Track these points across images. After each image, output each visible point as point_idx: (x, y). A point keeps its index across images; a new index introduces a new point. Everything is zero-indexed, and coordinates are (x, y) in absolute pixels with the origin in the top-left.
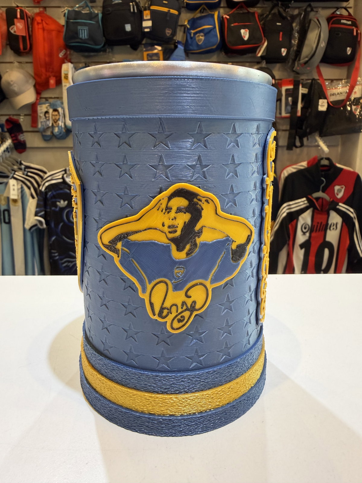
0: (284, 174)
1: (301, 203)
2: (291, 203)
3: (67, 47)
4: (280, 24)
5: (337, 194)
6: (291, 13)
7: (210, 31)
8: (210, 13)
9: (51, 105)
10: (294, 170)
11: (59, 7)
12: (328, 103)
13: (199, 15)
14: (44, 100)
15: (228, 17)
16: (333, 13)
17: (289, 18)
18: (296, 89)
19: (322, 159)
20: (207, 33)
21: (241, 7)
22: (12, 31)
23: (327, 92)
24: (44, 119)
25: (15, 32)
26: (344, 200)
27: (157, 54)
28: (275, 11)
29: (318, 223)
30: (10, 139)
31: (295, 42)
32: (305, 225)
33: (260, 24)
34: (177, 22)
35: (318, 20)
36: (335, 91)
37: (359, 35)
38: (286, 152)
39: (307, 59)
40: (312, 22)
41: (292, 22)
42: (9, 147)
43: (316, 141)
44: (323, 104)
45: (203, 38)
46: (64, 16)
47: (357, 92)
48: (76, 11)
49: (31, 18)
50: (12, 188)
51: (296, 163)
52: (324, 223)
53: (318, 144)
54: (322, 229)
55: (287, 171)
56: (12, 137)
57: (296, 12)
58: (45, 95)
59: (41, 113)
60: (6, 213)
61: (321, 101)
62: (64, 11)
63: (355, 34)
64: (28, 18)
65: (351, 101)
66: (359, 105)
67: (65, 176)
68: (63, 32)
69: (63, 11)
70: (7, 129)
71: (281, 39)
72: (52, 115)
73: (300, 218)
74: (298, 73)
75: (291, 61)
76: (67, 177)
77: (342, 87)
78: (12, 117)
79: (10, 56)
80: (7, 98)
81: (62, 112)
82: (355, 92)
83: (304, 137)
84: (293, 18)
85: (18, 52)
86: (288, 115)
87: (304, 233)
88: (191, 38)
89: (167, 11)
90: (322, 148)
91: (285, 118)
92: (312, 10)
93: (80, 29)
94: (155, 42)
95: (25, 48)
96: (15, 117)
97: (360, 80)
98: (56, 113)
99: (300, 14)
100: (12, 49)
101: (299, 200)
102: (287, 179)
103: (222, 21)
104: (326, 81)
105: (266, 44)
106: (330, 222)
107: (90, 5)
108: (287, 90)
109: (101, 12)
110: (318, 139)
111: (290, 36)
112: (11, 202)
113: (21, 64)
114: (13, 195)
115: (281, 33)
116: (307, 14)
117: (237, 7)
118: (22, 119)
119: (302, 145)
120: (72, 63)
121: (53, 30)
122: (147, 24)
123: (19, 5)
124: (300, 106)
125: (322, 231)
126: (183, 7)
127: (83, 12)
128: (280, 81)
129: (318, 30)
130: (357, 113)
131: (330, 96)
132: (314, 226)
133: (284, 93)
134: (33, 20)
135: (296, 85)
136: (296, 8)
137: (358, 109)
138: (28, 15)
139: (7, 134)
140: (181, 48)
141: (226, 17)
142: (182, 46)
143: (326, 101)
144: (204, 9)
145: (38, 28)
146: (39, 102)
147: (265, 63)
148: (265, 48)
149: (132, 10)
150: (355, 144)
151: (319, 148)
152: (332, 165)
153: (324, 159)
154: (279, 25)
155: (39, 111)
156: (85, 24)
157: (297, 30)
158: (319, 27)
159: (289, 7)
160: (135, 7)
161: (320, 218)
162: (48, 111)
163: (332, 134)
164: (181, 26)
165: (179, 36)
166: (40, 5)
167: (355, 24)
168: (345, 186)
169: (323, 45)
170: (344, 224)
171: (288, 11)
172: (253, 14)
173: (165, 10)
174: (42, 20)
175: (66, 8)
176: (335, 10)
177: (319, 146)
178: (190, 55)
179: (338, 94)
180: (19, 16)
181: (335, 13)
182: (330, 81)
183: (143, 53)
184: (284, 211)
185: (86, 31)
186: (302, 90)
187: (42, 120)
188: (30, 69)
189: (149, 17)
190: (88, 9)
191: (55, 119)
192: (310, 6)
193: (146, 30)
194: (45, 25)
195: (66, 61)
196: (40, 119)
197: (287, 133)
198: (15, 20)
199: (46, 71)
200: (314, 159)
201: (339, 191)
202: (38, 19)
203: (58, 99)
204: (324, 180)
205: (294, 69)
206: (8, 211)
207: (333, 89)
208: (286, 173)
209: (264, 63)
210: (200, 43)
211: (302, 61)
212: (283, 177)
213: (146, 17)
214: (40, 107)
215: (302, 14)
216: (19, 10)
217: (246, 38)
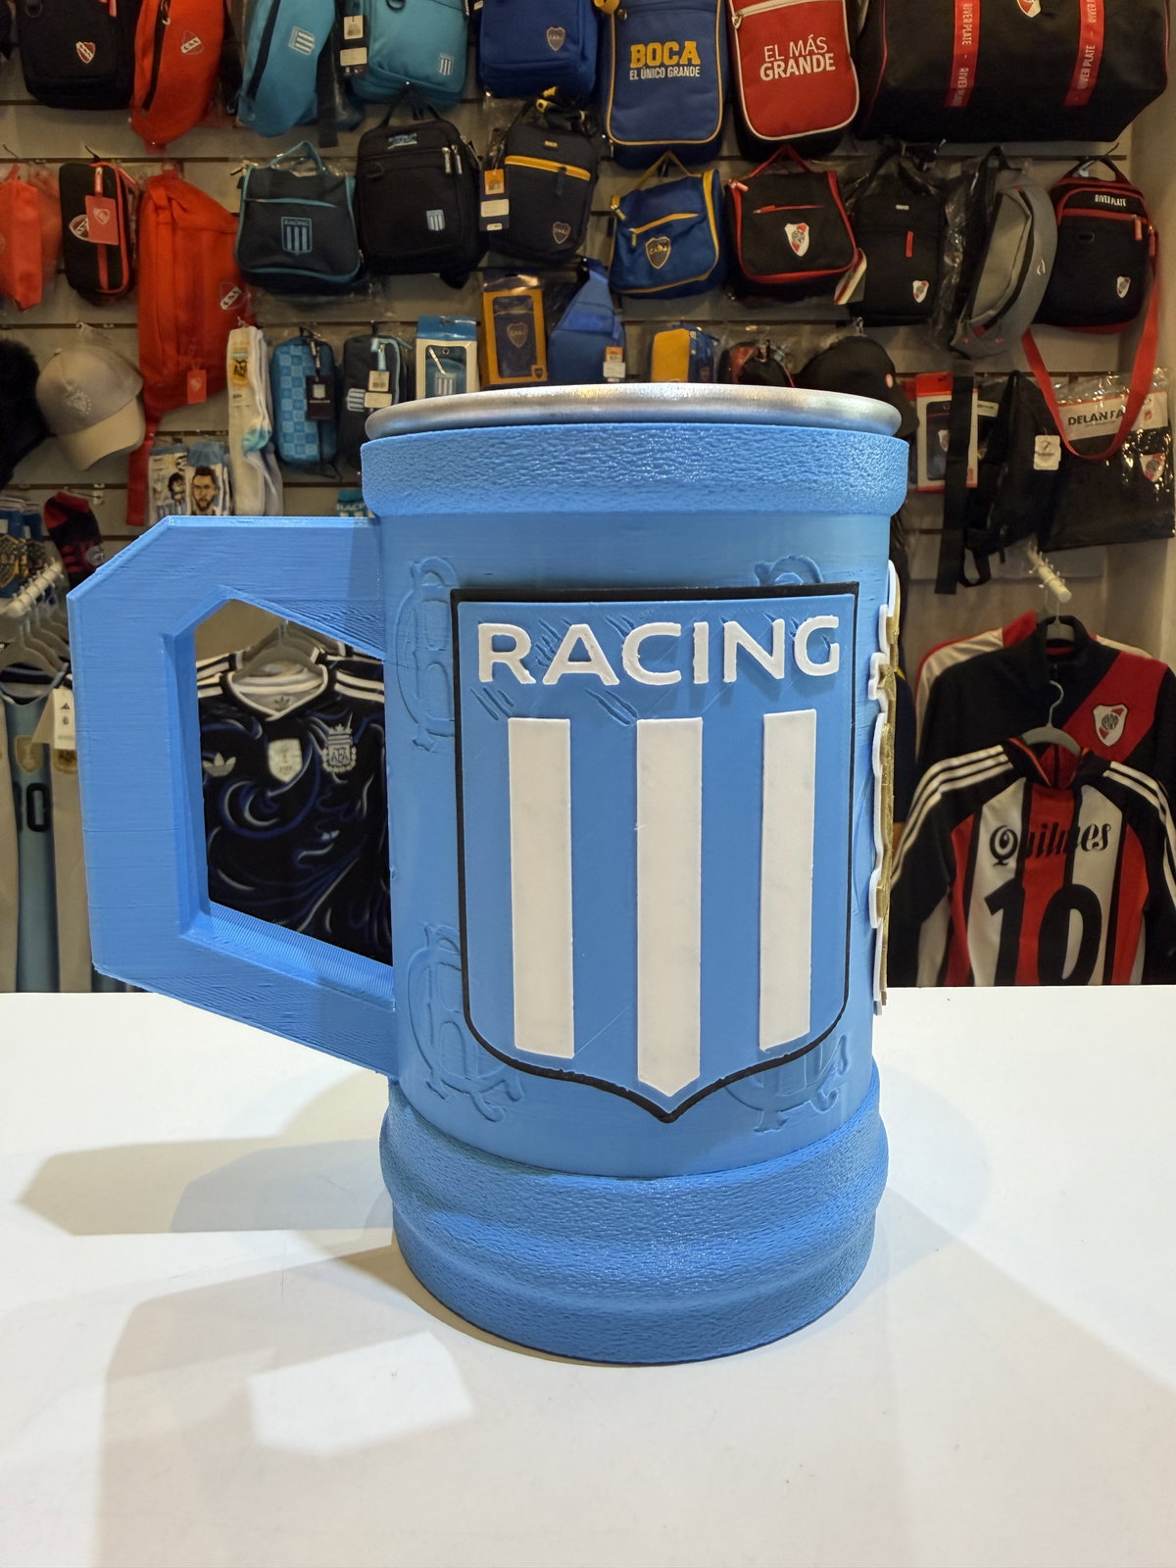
0: (930, 668)
1: (989, 761)
2: (955, 762)
3: (246, 278)
4: (906, 208)
5: (1104, 735)
6: (939, 174)
7: (689, 228)
8: (689, 175)
9: (190, 456)
10: (962, 658)
11: (225, 160)
12: (1062, 445)
13: (653, 182)
14: (169, 439)
15: (745, 188)
16: (1071, 173)
17: (932, 190)
18: (961, 404)
19: (1051, 620)
20: (679, 235)
21: (786, 158)
22: (77, 233)
23: (1057, 412)
24: (166, 498)
25: (85, 234)
26: (1127, 752)
27: (522, 300)
28: (890, 167)
29: (1045, 826)
30: (56, 559)
31: (954, 261)
32: (1004, 833)
33: (843, 208)
34: (586, 203)
35: (1023, 195)
36: (1085, 410)
37: (1153, 238)
38: (933, 599)
39: (992, 313)
40: (1005, 200)
41: (944, 202)
42: (53, 585)
43: (1030, 565)
44: (1047, 450)
45: (667, 250)
46: (240, 186)
47: (1153, 412)
48: (275, 171)
49: (137, 193)
50: (59, 715)
51: (966, 635)
52: (1064, 825)
53: (1037, 571)
54: (1059, 847)
55: (940, 662)
56: (64, 556)
57: (955, 171)
58: (172, 423)
59: (158, 480)
60: (37, 795)
61: (1040, 440)
62: (241, 170)
63: (1139, 236)
64: (127, 191)
65: (1136, 441)
66: (1162, 452)
67: (230, 676)
68: (234, 233)
69: (235, 173)
70: (50, 530)
71: (909, 254)
72: (194, 486)
73: (986, 809)
74: (966, 356)
75: (942, 318)
76: (235, 680)
77: (1107, 397)
78: (65, 491)
79: (66, 306)
80: (54, 435)
81: (226, 476)
82: (1148, 413)
83: (992, 552)
84: (946, 189)
85: (90, 294)
86: (939, 484)
87: (1001, 860)
88: (632, 251)
89: (555, 171)
90: (1047, 587)
91: (929, 492)
92: (1004, 166)
93: (285, 226)
94: (519, 263)
95: (114, 282)
96: (76, 494)
97: (1162, 377)
98: (207, 480)
99: (966, 178)
100: (72, 284)
101: (982, 754)
102: (939, 684)
103: (725, 201)
104: (1053, 380)
105: (863, 267)
106: (1083, 825)
107: (317, 152)
108: (931, 407)
109: (353, 174)
110: (1035, 557)
111: (937, 242)
112: (54, 760)
113: (100, 330)
114: (60, 737)
115: (910, 235)
116: (987, 177)
117: (771, 160)
118: (99, 497)
119: (985, 577)
120: (259, 327)
121: (201, 230)
122: (495, 209)
123: (101, 155)
124: (974, 455)
125: (1058, 852)
126: (607, 158)
127: (296, 174)
128: (908, 380)
129: (1026, 223)
130: (1158, 476)
131: (1070, 423)
132: (1033, 835)
133: (922, 415)
134: (141, 197)
135: (962, 390)
136: (954, 159)
137: (1159, 464)
138: (126, 182)
139: (50, 547)
140: (598, 280)
141: (737, 188)
142: (602, 274)
143: (1056, 440)
144: (670, 164)
145: (158, 224)
146: (154, 446)
147: (861, 324)
148: (862, 277)
149: (448, 170)
150: (1153, 573)
151: (1041, 586)
152: (1082, 642)
153: (1057, 621)
154: (903, 211)
155: (152, 475)
156: (302, 211)
157: (961, 223)
158: (1027, 217)
159: (932, 158)
160: (458, 157)
161: (1052, 811)
162: (181, 473)
163: (1077, 544)
164: (600, 214)
165: (595, 245)
166: (166, 155)
167: (1137, 206)
168: (1125, 705)
169: (1041, 269)
170: (1128, 828)
171: (928, 169)
172: (824, 176)
173: (552, 166)
174: (170, 200)
175: (246, 162)
176: (1075, 163)
177: (1038, 580)
178: (627, 301)
179: (1094, 417)
180: (99, 188)
181: (1075, 175)
182: (1066, 380)
183: (482, 295)
184: (933, 787)
185: (304, 231)
186: (981, 408)
187: (160, 503)
188: (128, 346)
189: (500, 189)
190: (311, 164)
191: (201, 499)
192: (996, 152)
193: (491, 227)
194: (177, 211)
195: (241, 322)
196: (156, 499)
197: (938, 538)
198: (88, 199)
199: (178, 351)
200: (1026, 621)
201: (1110, 724)
202: (159, 195)
203: (212, 437)
204: (1060, 687)
205: (953, 343)
206: (45, 789)
207: (1076, 403)
208: (935, 666)
209: (858, 325)
210: (658, 268)
211: (977, 319)
212: (928, 680)
213: (491, 188)
214: (155, 460)
215: (973, 176)
216: (99, 170)
217: (802, 250)
